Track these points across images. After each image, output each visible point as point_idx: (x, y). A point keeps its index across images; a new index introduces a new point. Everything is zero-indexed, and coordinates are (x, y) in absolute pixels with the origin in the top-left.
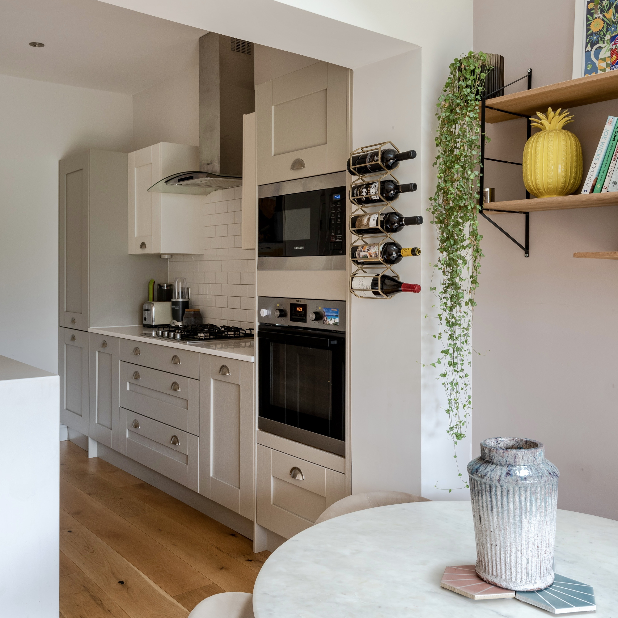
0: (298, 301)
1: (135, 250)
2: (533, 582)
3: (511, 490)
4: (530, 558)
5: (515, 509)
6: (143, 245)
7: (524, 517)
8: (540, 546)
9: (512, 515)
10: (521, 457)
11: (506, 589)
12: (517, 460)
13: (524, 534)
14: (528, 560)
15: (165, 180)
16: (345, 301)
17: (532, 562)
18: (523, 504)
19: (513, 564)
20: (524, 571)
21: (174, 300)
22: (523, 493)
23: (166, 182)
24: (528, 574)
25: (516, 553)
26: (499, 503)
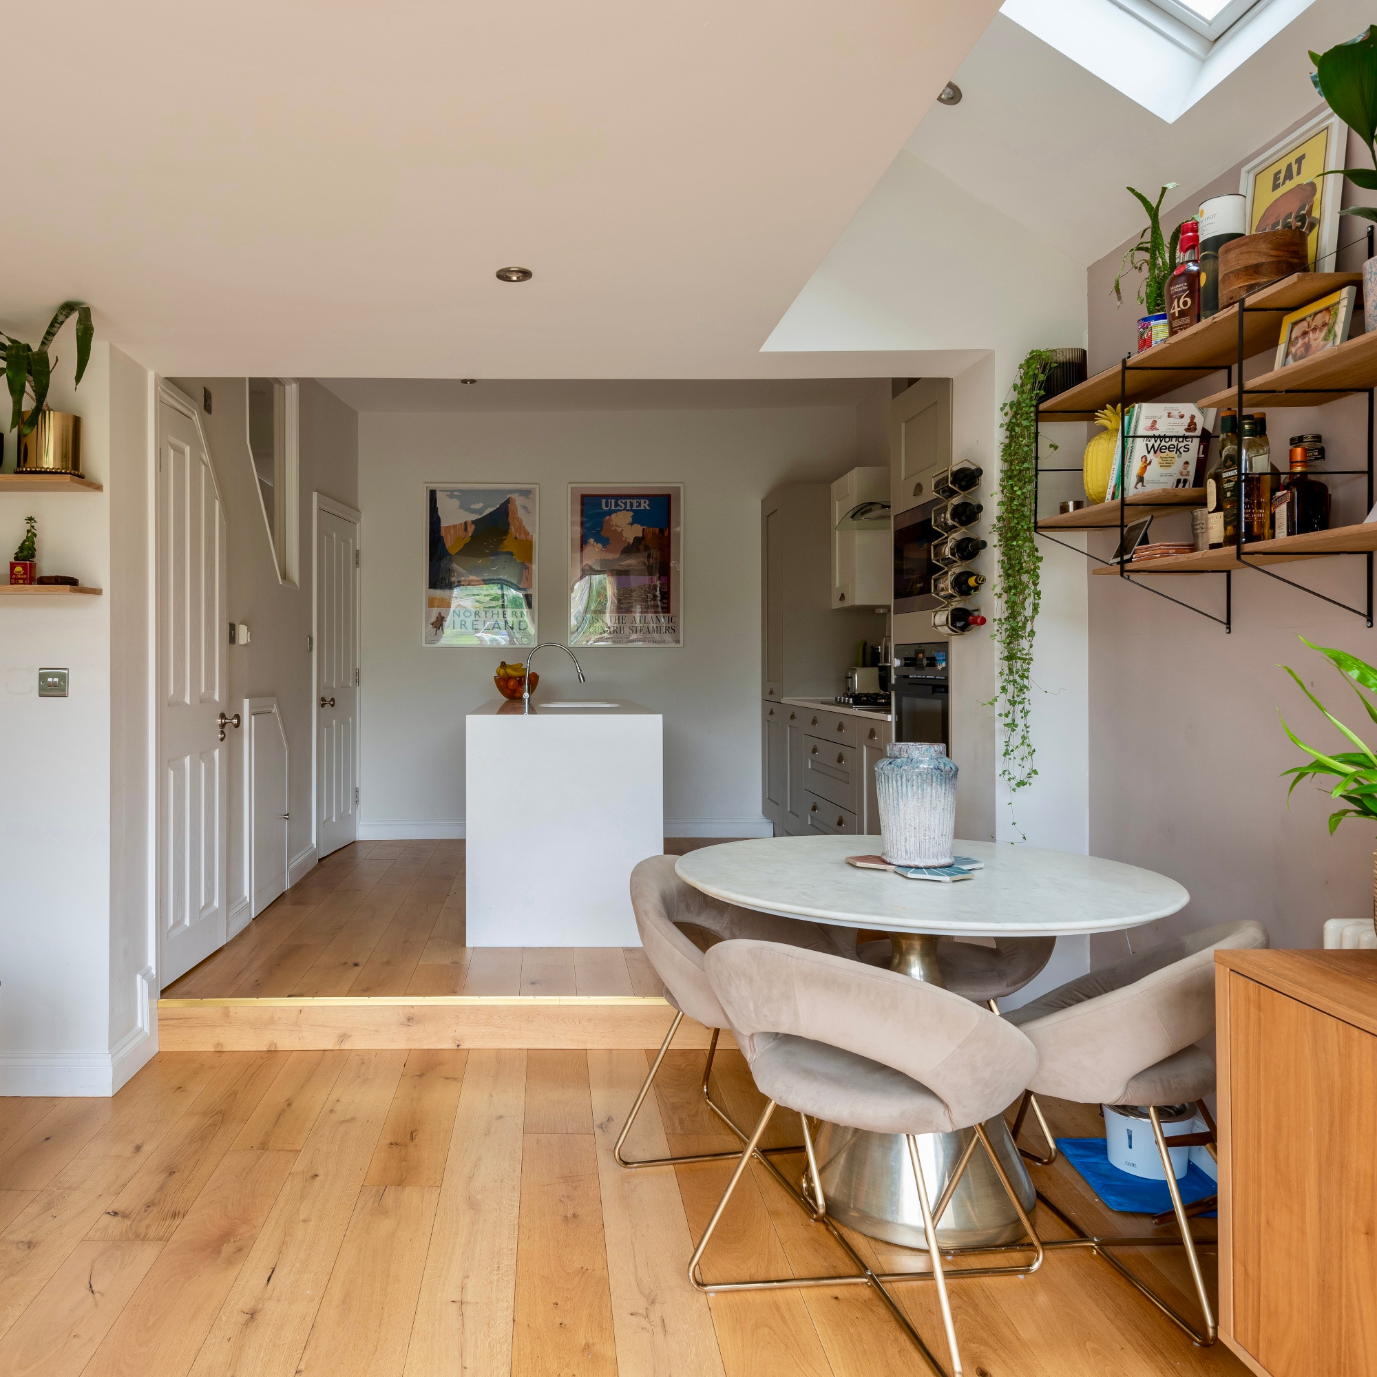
0: (920, 647)
1: (836, 604)
2: (912, 859)
3: (890, 777)
4: (908, 837)
5: (893, 793)
6: (842, 597)
7: (900, 801)
8: (917, 828)
9: (891, 799)
10: (905, 750)
11: (890, 864)
12: (902, 753)
13: (902, 816)
14: (906, 839)
15: (851, 514)
16: (948, 642)
17: (909, 841)
18: (900, 788)
19: (894, 842)
20: (903, 848)
21: (880, 664)
22: (899, 779)
23: (852, 517)
24: (906, 852)
25: (896, 833)
26: (884, 788)
